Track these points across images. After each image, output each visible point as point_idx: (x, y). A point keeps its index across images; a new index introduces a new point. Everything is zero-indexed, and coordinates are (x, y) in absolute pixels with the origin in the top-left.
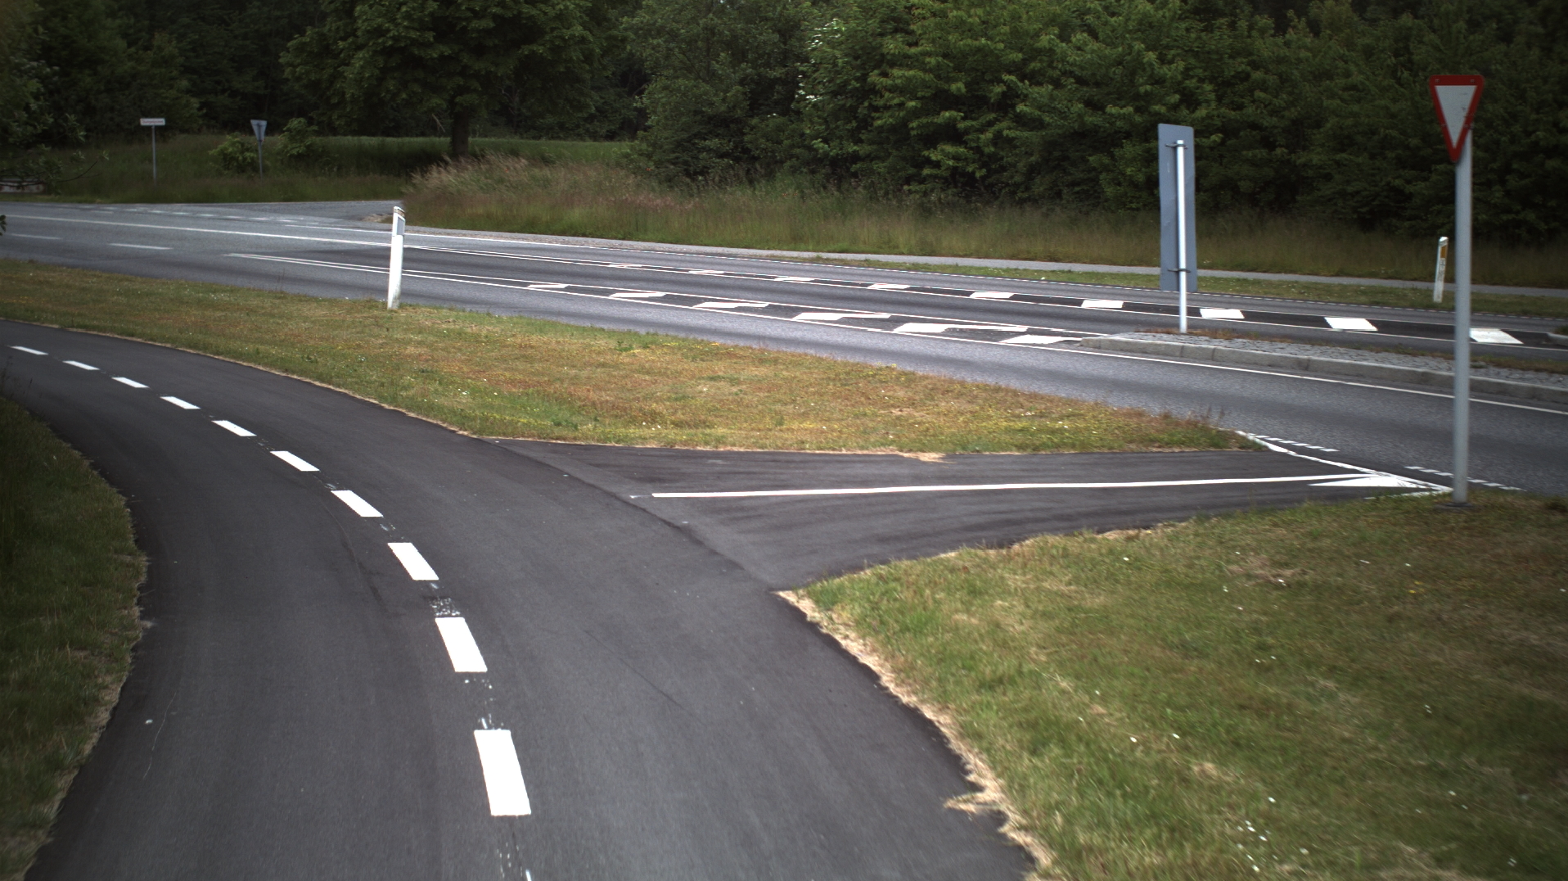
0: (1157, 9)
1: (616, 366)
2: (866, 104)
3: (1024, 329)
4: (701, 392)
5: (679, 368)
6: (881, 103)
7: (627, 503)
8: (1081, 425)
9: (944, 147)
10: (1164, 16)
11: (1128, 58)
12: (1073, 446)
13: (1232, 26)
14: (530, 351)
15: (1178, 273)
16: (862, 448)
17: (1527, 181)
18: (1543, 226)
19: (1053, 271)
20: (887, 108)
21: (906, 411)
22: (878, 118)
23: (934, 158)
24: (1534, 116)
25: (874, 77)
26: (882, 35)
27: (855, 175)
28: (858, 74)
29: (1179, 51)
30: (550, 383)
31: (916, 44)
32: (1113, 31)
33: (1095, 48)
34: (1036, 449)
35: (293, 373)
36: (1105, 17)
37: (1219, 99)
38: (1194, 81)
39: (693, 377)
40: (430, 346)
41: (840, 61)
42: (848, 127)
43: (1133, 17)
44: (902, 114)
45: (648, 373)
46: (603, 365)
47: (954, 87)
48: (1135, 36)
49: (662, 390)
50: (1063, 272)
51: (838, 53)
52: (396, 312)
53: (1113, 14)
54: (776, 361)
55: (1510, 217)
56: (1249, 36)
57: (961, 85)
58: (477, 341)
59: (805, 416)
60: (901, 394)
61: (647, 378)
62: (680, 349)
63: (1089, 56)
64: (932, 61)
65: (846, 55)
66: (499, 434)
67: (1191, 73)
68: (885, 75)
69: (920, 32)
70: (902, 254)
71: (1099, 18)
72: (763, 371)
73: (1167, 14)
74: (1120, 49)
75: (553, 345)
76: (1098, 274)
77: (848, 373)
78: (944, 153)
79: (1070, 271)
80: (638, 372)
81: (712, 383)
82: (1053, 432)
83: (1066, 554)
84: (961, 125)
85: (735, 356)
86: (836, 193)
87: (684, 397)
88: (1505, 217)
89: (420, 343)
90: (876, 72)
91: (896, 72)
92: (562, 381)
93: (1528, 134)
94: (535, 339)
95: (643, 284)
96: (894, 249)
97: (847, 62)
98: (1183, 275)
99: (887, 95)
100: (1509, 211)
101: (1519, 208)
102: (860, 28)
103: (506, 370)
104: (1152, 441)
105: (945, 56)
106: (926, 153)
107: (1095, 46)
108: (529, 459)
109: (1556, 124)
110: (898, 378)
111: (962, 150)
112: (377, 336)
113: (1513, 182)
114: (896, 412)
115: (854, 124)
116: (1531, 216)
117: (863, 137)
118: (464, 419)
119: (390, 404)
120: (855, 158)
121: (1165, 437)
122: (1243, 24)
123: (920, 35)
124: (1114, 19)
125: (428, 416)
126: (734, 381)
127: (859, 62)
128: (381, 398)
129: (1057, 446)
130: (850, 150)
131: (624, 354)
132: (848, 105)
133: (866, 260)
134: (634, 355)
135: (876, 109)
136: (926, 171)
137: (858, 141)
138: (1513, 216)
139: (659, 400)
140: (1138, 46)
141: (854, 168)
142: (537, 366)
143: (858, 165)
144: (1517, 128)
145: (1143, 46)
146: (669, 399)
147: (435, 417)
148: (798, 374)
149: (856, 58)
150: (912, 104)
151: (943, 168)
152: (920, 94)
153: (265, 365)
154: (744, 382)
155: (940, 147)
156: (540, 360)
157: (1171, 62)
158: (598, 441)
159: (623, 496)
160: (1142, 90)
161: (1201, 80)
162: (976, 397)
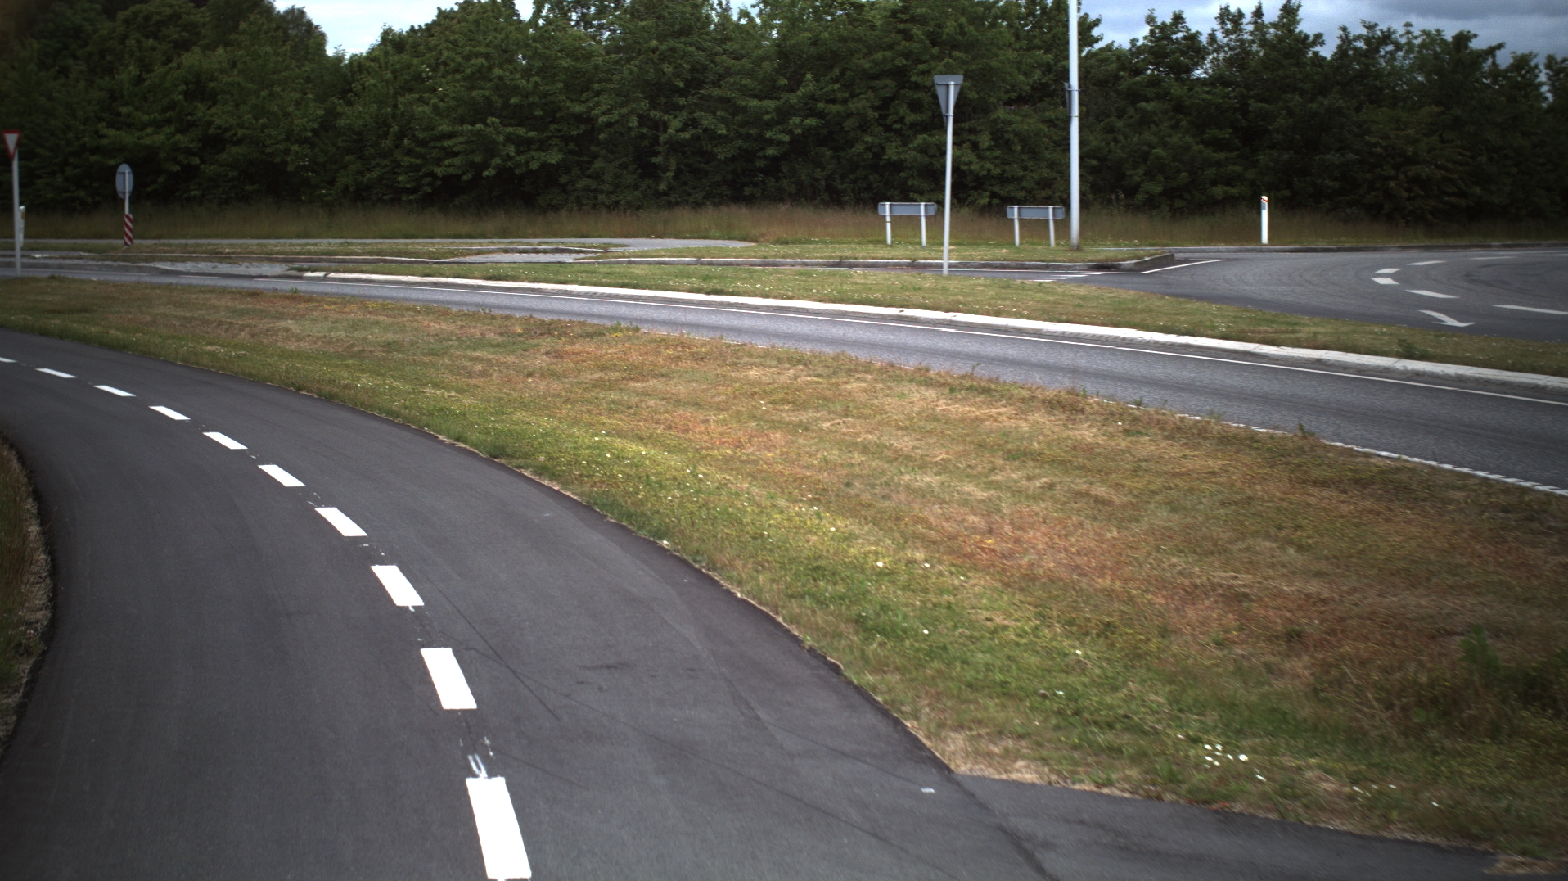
17: (78, 170)
18: (90, 200)
24: (82, 128)
55: (69, 194)
88: (65, 195)
93: (78, 139)
100: (68, 191)
101: (74, 188)
109: (97, 132)
113: (69, 171)
116: (82, 193)
144: (71, 135)
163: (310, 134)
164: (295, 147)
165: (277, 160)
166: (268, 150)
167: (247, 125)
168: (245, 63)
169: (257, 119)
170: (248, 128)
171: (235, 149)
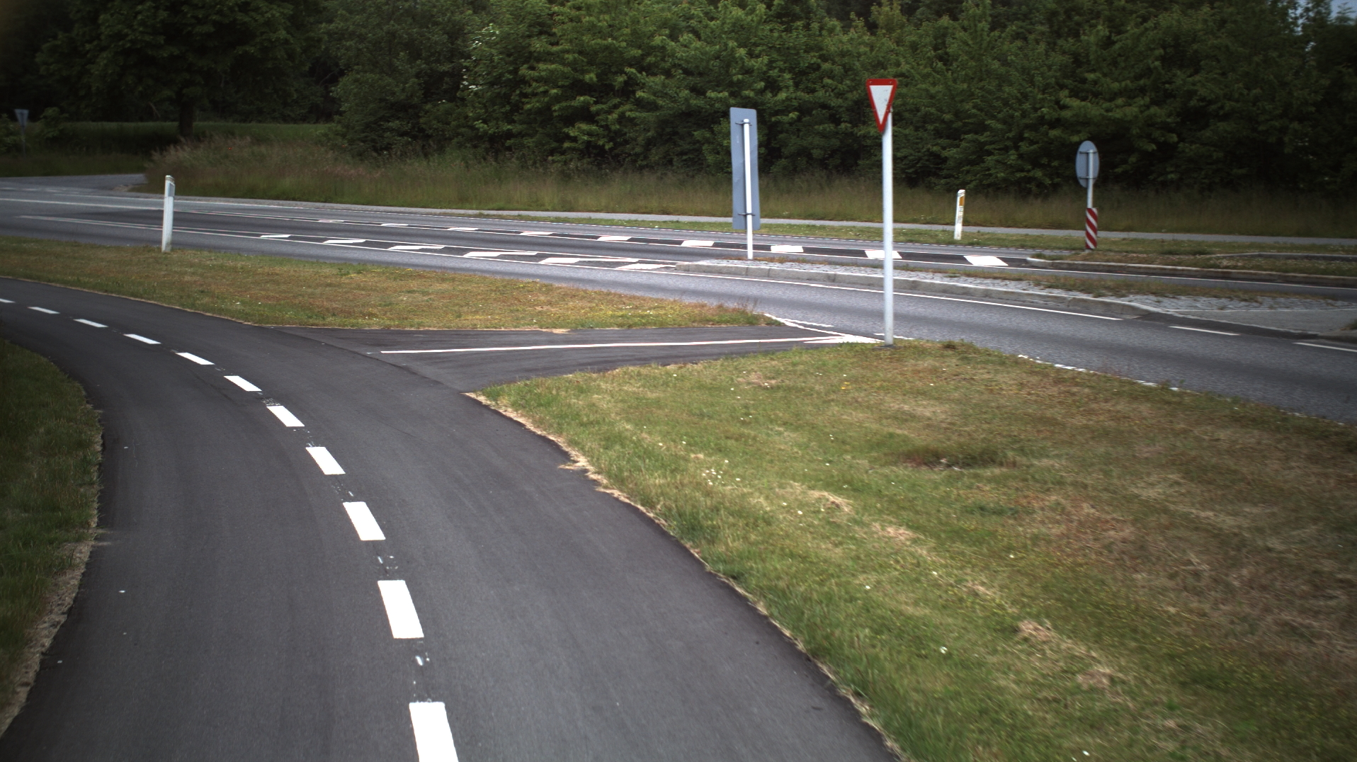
0: (747, 14)
1: (339, 285)
2: (518, 92)
3: (636, 260)
4: (402, 300)
5: (385, 285)
6: (529, 90)
7: (366, 356)
8: (662, 312)
9: (581, 125)
10: (752, 20)
11: (724, 53)
12: (655, 324)
13: (807, 27)
14: (276, 277)
15: (745, 216)
16: (516, 327)
17: (1035, 146)
18: (1048, 182)
19: (665, 222)
20: (535, 95)
21: (545, 308)
22: (528, 103)
23: (572, 134)
24: (1040, 96)
25: (524, 70)
26: (529, 37)
27: (509, 149)
28: (511, 68)
29: (765, 48)
30: (295, 297)
31: (557, 44)
32: (712, 33)
33: (698, 46)
34: (630, 326)
35: (112, 292)
36: (706, 21)
37: (797, 85)
38: (776, 71)
39: (395, 291)
40: (202, 275)
41: (496, 58)
42: (503, 110)
43: (728, 21)
44: (546, 99)
45: (363, 290)
46: (329, 285)
47: (587, 77)
48: (730, 36)
49: (374, 299)
50: (672, 222)
51: (494, 51)
52: (169, 254)
53: (712, 19)
54: (453, 280)
55: (1023, 174)
56: (820, 35)
57: (593, 75)
58: (236, 272)
59: (476, 312)
60: (542, 298)
61: (363, 292)
62: (384, 273)
63: (693, 52)
64: (570, 57)
65: (501, 53)
66: (273, 323)
67: (774, 65)
68: (532, 68)
69: (560, 34)
70: (547, 210)
71: (700, 22)
72: (445, 286)
73: (755, 19)
74: (718, 47)
75: (292, 273)
76: (700, 223)
77: (505, 287)
78: (580, 130)
79: (678, 222)
80: (355, 289)
81: (410, 295)
82: (643, 317)
83: (639, 374)
84: (594, 108)
85: (424, 277)
86: (494, 163)
87: (390, 304)
88: (1018, 175)
89: (193, 274)
90: (525, 66)
91: (542, 66)
92: (303, 296)
93: (1036, 110)
94: (278, 269)
95: (348, 234)
96: (541, 207)
97: (501, 59)
98: (749, 218)
99: (534, 84)
100: (1022, 170)
101: (1030, 167)
102: (512, 32)
103: (261, 290)
104: (708, 321)
105: (580, 53)
106: (566, 130)
107: (698, 44)
108: (297, 336)
109: (1057, 102)
110: (540, 289)
111: (594, 128)
112: (161, 270)
113: (1024, 147)
114: (539, 308)
115: (508, 108)
116: (1038, 174)
117: (516, 118)
118: (247, 316)
119: (191, 309)
120: (509, 135)
121: (716, 318)
122: (815, 25)
123: (560, 36)
124: (713, 22)
125: (220, 314)
126: (425, 293)
127: (511, 59)
128: (183, 305)
129: (644, 324)
130: (505, 129)
131: (344, 277)
132: (503, 92)
133: (519, 215)
134: (351, 278)
135: (525, 95)
136: (566, 145)
137: (512, 122)
138: (1025, 174)
139: (374, 306)
140: (732, 44)
141: (508, 143)
142: (283, 287)
143: (512, 141)
144: (1027, 106)
145: (735, 44)
146: (380, 305)
147: (225, 315)
148: (470, 288)
149: (509, 55)
150: (555, 91)
151: (579, 142)
152: (560, 84)
153: (89, 288)
154: (432, 293)
155: (578, 125)
156: (284, 283)
157: (758, 56)
158: (339, 326)
159: (363, 353)
160: (735, 78)
161: (781, 71)
162: (594, 298)
163: (1313, 109)
164: (1295, 125)
165: (1272, 139)
166: (1261, 128)
167: (1236, 96)
168: (1235, 22)
169: (1249, 89)
170: (1237, 101)
171: (1222, 126)
